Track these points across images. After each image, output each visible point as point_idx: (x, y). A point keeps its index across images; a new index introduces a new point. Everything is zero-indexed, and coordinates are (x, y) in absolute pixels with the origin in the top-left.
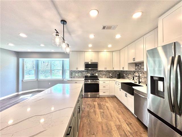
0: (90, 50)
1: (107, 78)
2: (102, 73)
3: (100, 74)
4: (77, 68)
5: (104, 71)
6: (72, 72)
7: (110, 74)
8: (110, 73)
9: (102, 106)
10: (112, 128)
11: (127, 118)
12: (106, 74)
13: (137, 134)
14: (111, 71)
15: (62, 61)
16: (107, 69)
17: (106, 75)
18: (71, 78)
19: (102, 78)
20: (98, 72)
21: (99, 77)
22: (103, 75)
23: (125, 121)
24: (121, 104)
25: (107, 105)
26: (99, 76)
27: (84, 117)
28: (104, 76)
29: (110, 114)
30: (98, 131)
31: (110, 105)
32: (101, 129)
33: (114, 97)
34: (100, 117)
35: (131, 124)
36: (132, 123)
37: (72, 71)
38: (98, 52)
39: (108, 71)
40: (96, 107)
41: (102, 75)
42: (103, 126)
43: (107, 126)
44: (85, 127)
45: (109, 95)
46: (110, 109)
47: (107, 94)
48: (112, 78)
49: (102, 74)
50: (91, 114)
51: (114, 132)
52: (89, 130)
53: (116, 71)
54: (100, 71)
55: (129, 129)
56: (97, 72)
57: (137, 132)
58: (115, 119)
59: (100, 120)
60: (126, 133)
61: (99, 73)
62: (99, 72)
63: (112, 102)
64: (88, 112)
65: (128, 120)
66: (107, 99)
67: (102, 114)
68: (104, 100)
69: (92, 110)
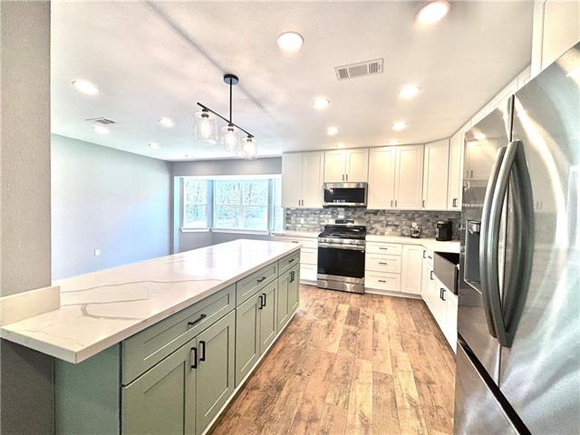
0: (341, 145)
1: (403, 235)
2: (382, 218)
3: (375, 222)
4: (301, 202)
5: (392, 213)
6: (289, 212)
7: (414, 225)
8: (412, 219)
9: (361, 316)
10: (360, 377)
11: (429, 367)
12: (397, 223)
13: (434, 413)
14: (417, 212)
15: (267, 183)
16: (401, 207)
17: (396, 226)
18: (287, 228)
19: (383, 234)
20: (368, 216)
21: (373, 231)
22: (387, 225)
23: (416, 370)
24: (430, 323)
25: (380, 317)
26: (373, 228)
27: (293, 332)
28: (389, 229)
29: (375, 342)
30: (314, 370)
31: (387, 319)
32: (326, 369)
33: (417, 302)
34: (338, 343)
35: (429, 382)
36: (438, 382)
37: (288, 209)
38: (369, 148)
39: (406, 213)
40: (339, 318)
41: (382, 227)
42: (336, 365)
43: (348, 367)
44: (284, 355)
45: (400, 293)
46: (380, 331)
47: (391, 287)
48: (418, 238)
49: (381, 221)
50: (315, 330)
51: (358, 386)
52: (292, 363)
53: (436, 214)
54: (376, 212)
55: (414, 393)
56: (366, 213)
57: (438, 407)
58: (381, 359)
59: (334, 348)
60: (398, 399)
61: (373, 218)
62: (371, 215)
63: (402, 314)
64: (310, 326)
65: (427, 371)
66: (387, 302)
67: (350, 336)
68: (377, 303)
69: (324, 320)
